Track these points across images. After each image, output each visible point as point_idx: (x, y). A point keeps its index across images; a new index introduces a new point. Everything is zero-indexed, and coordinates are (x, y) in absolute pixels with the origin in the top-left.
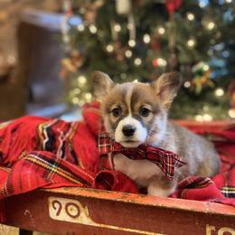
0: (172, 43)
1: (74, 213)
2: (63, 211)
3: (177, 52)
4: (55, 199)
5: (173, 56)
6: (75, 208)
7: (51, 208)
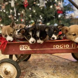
0: (24, 15)
1: (26, 48)
2: (23, 48)
3: (25, 17)
4: (21, 46)
5: (25, 18)
6: (26, 47)
7: (20, 48)
